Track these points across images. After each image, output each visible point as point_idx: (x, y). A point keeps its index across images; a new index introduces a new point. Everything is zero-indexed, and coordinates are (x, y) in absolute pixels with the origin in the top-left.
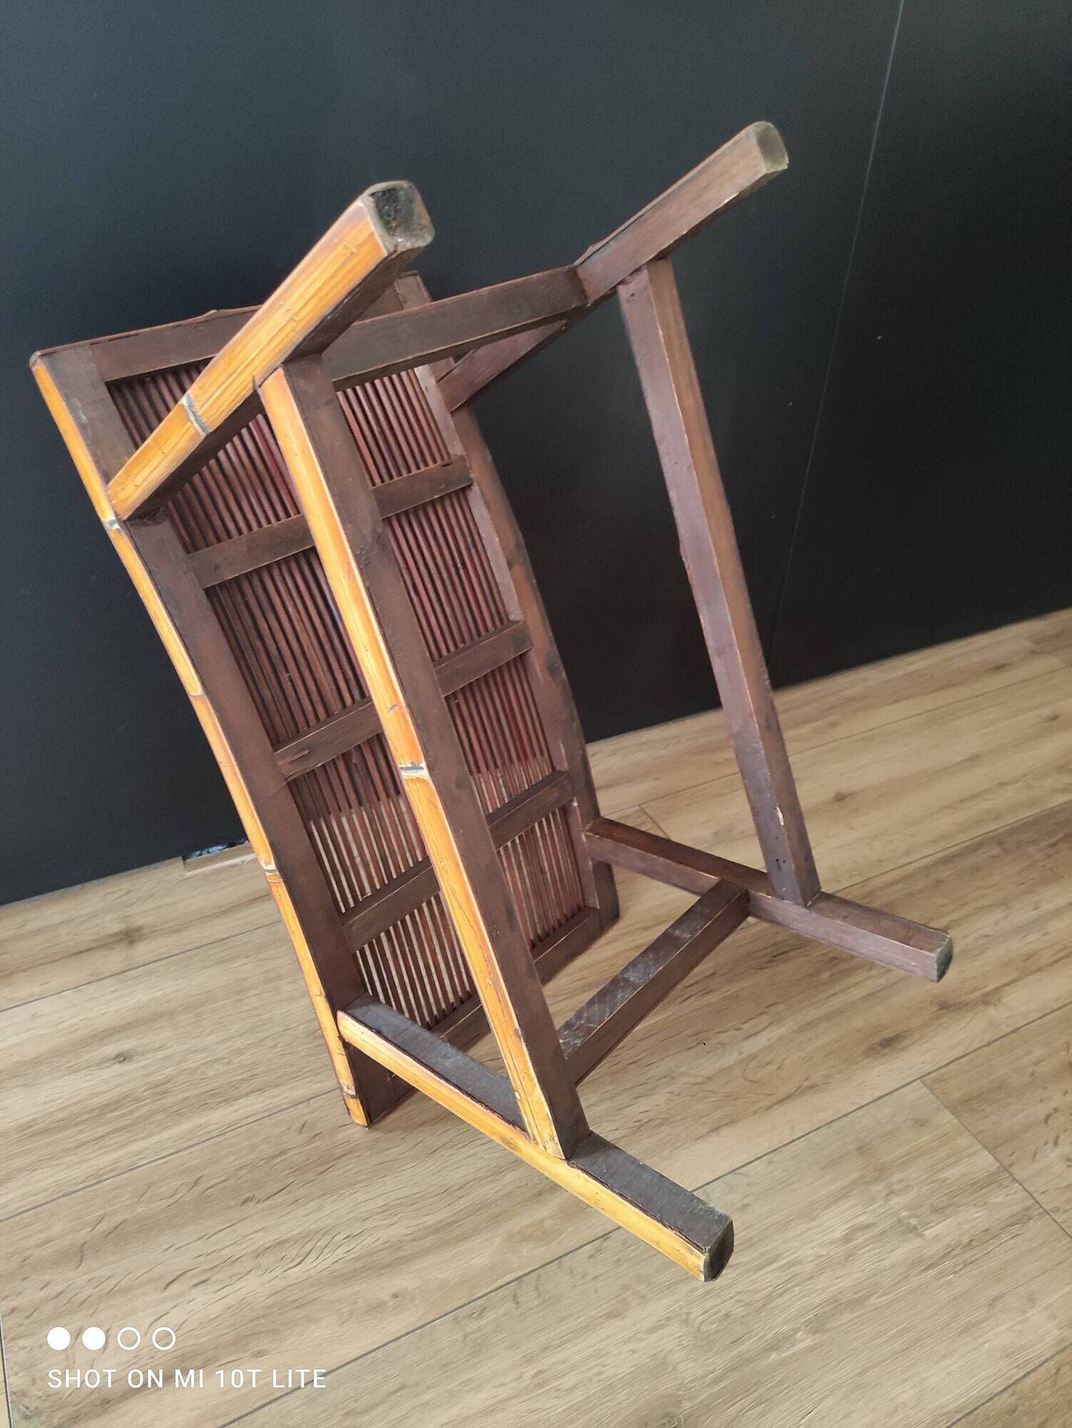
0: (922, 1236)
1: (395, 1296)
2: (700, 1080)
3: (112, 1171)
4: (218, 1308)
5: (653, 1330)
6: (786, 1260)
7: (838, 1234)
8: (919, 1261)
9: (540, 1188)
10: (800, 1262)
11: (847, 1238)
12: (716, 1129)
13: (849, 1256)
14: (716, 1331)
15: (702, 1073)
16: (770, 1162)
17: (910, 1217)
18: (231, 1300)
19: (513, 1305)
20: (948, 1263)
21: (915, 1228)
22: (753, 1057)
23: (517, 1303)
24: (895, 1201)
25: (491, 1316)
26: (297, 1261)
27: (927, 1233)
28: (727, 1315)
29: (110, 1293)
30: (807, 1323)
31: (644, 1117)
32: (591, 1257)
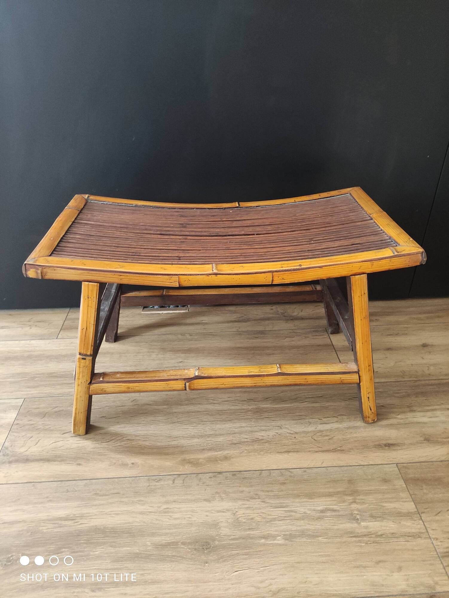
0: (359, 524)
1: (133, 464)
2: (291, 432)
3: (68, 394)
4: (74, 446)
5: (219, 511)
6: (291, 509)
7: (320, 508)
8: (351, 533)
9: (205, 448)
10: (296, 512)
11: (322, 511)
12: (288, 452)
13: (319, 518)
14: (245, 523)
15: (294, 430)
16: (305, 471)
17: (357, 514)
18: (80, 445)
19: (172, 482)
20: (365, 539)
21: (358, 519)
22: (321, 431)
23: (174, 482)
24: (354, 506)
25: (162, 483)
26: (108, 441)
27: (362, 523)
28: (252, 519)
29: (46, 430)
30: (284, 535)
31: (260, 438)
32: (210, 478)
